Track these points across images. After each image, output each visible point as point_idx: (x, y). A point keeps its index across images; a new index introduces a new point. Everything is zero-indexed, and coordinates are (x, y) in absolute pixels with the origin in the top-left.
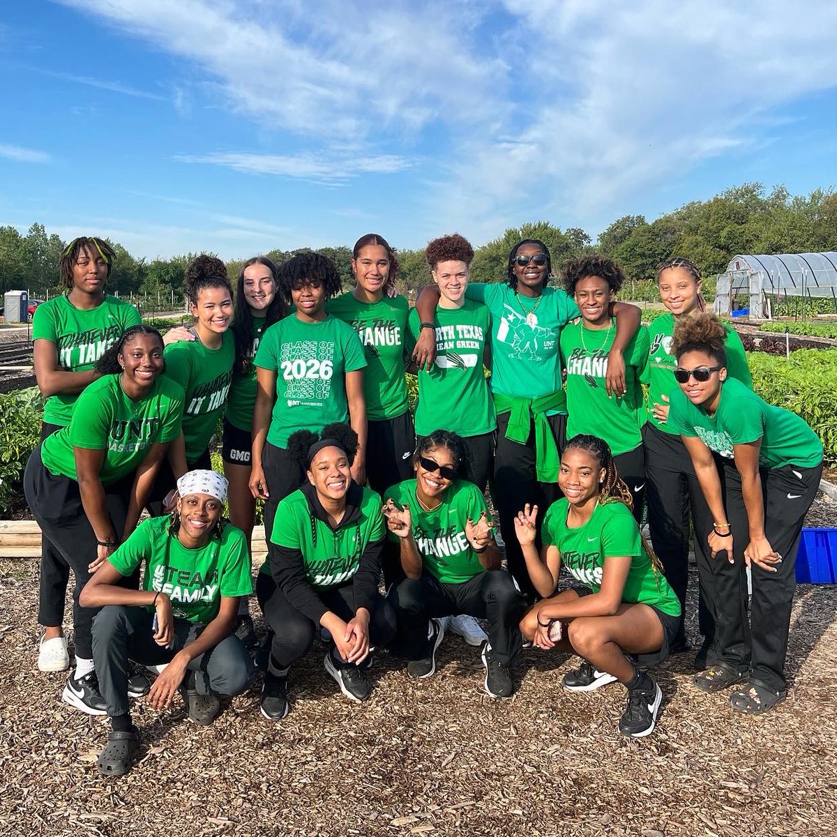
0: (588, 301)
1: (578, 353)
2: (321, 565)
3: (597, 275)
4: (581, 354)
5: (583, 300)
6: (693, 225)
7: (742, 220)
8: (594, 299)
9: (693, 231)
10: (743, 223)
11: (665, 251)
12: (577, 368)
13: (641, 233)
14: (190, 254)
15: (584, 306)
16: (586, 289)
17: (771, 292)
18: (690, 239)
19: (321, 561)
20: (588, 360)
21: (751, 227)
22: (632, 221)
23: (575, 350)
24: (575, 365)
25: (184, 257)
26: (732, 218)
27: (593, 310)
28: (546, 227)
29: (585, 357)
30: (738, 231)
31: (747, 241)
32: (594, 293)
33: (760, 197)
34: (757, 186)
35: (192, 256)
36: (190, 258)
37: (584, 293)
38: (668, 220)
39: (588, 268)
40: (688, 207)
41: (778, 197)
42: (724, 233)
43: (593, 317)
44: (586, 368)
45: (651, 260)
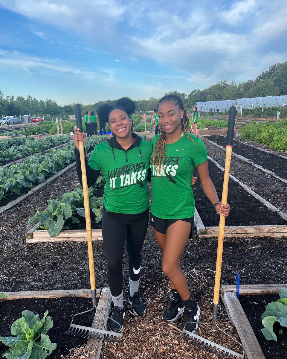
2: (121, 170)
19: (120, 168)
22: (197, 91)
28: (176, 92)
41: (232, 83)
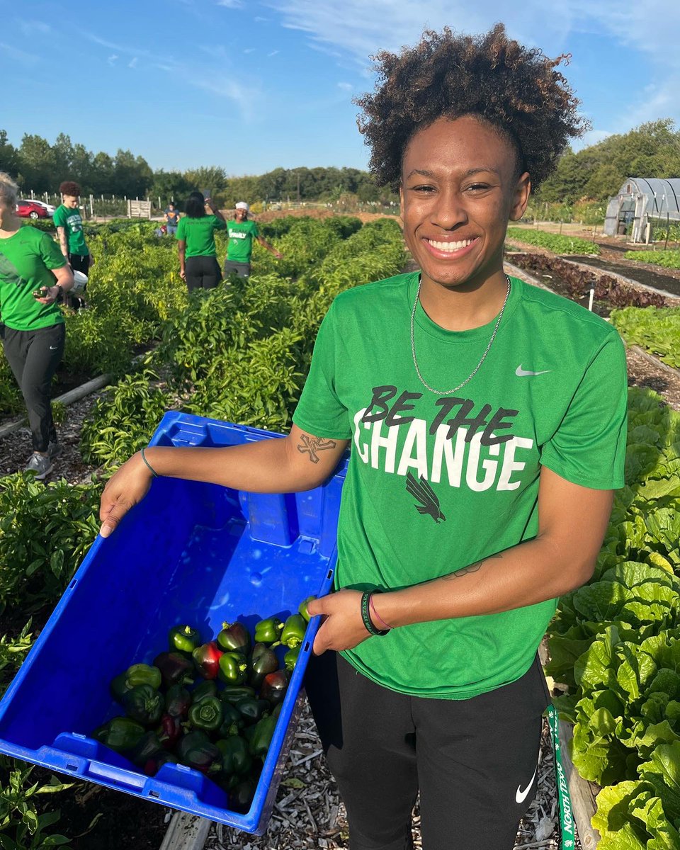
0: (436, 211)
1: (391, 403)
3: (478, 108)
4: (399, 407)
5: (420, 208)
6: (610, 155)
7: (650, 151)
8: (460, 209)
9: (609, 160)
10: (651, 155)
11: (584, 178)
12: (382, 451)
13: (566, 162)
14: (202, 168)
15: (422, 231)
16: (434, 167)
17: (658, 217)
18: (604, 168)
20: (418, 427)
21: (659, 157)
23: (377, 391)
24: (377, 441)
25: (198, 170)
26: (643, 149)
27: (450, 247)
29: (411, 419)
30: (647, 162)
31: (653, 171)
32: (459, 183)
33: (670, 131)
34: (669, 122)
35: (204, 169)
36: (202, 171)
37: (425, 181)
38: (591, 150)
39: (450, 78)
40: (609, 139)
42: (633, 164)
43: (450, 273)
44: (414, 455)
45: (571, 186)
